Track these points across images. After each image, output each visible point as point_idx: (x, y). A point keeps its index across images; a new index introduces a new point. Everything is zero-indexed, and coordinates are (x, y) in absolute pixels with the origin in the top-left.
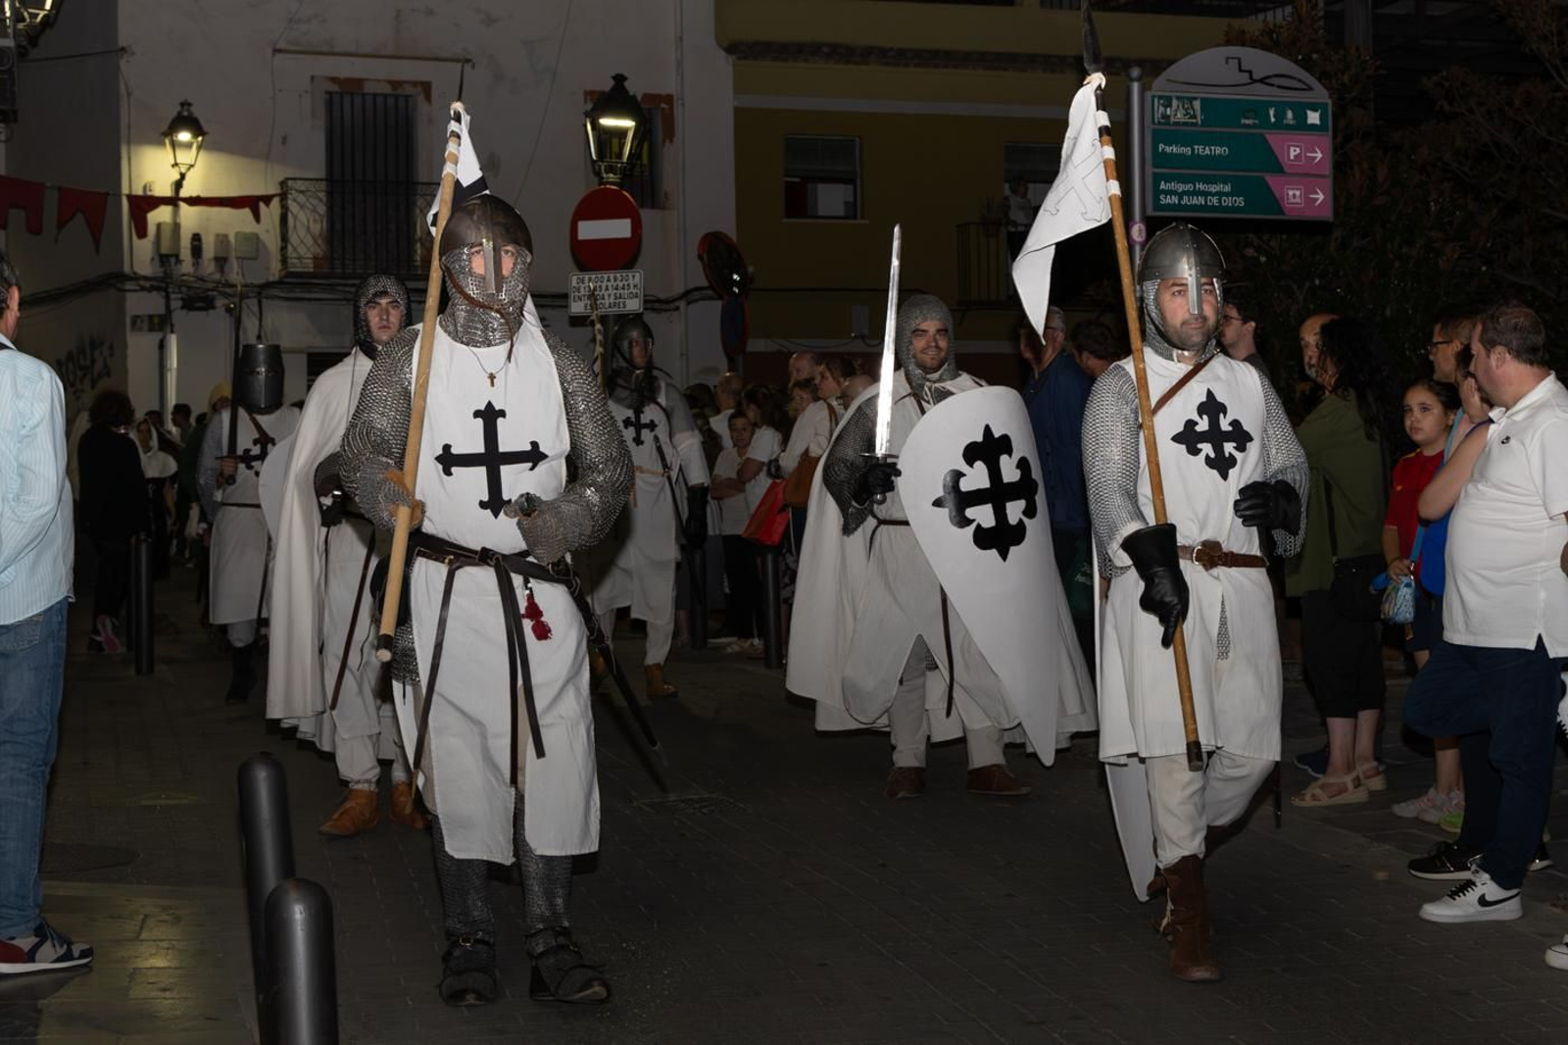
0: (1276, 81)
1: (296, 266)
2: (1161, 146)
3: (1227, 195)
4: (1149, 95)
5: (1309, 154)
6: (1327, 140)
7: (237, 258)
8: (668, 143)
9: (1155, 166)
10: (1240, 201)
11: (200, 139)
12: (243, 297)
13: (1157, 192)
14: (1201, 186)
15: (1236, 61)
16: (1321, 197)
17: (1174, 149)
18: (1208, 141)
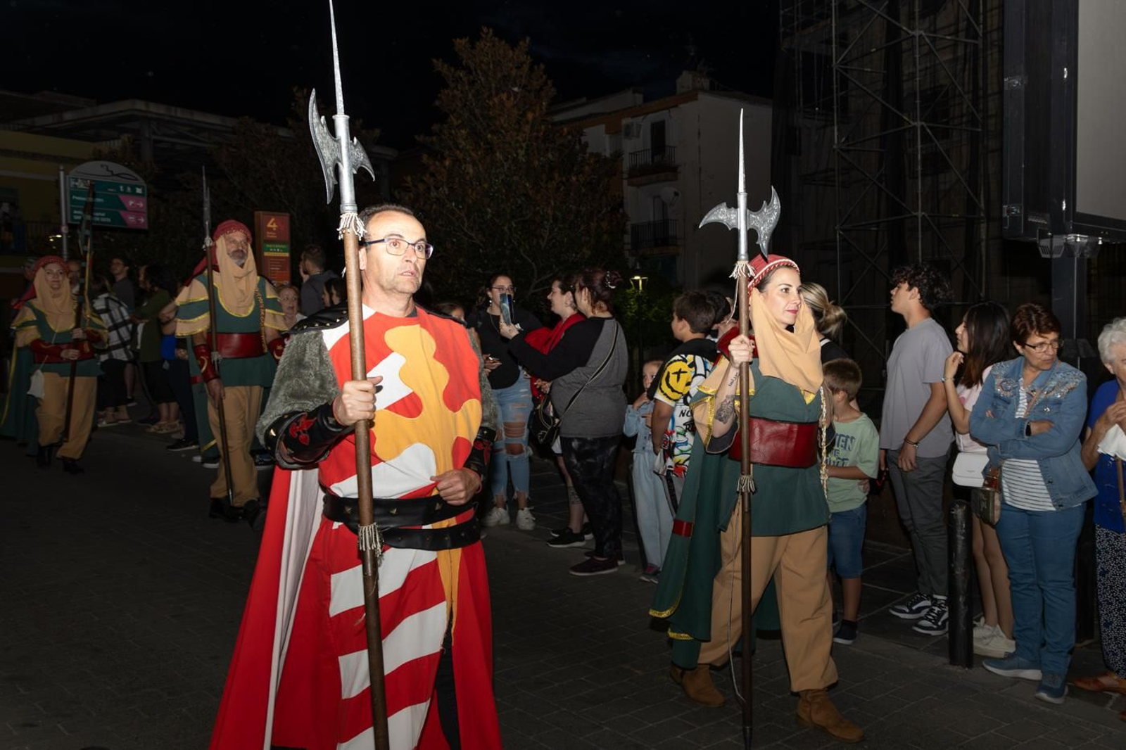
0: (122, 175)
3: (103, 217)
4: (67, 176)
5: (137, 204)
6: (145, 199)
9: (71, 204)
10: (109, 220)
15: (106, 167)
16: (142, 220)
17: (78, 198)
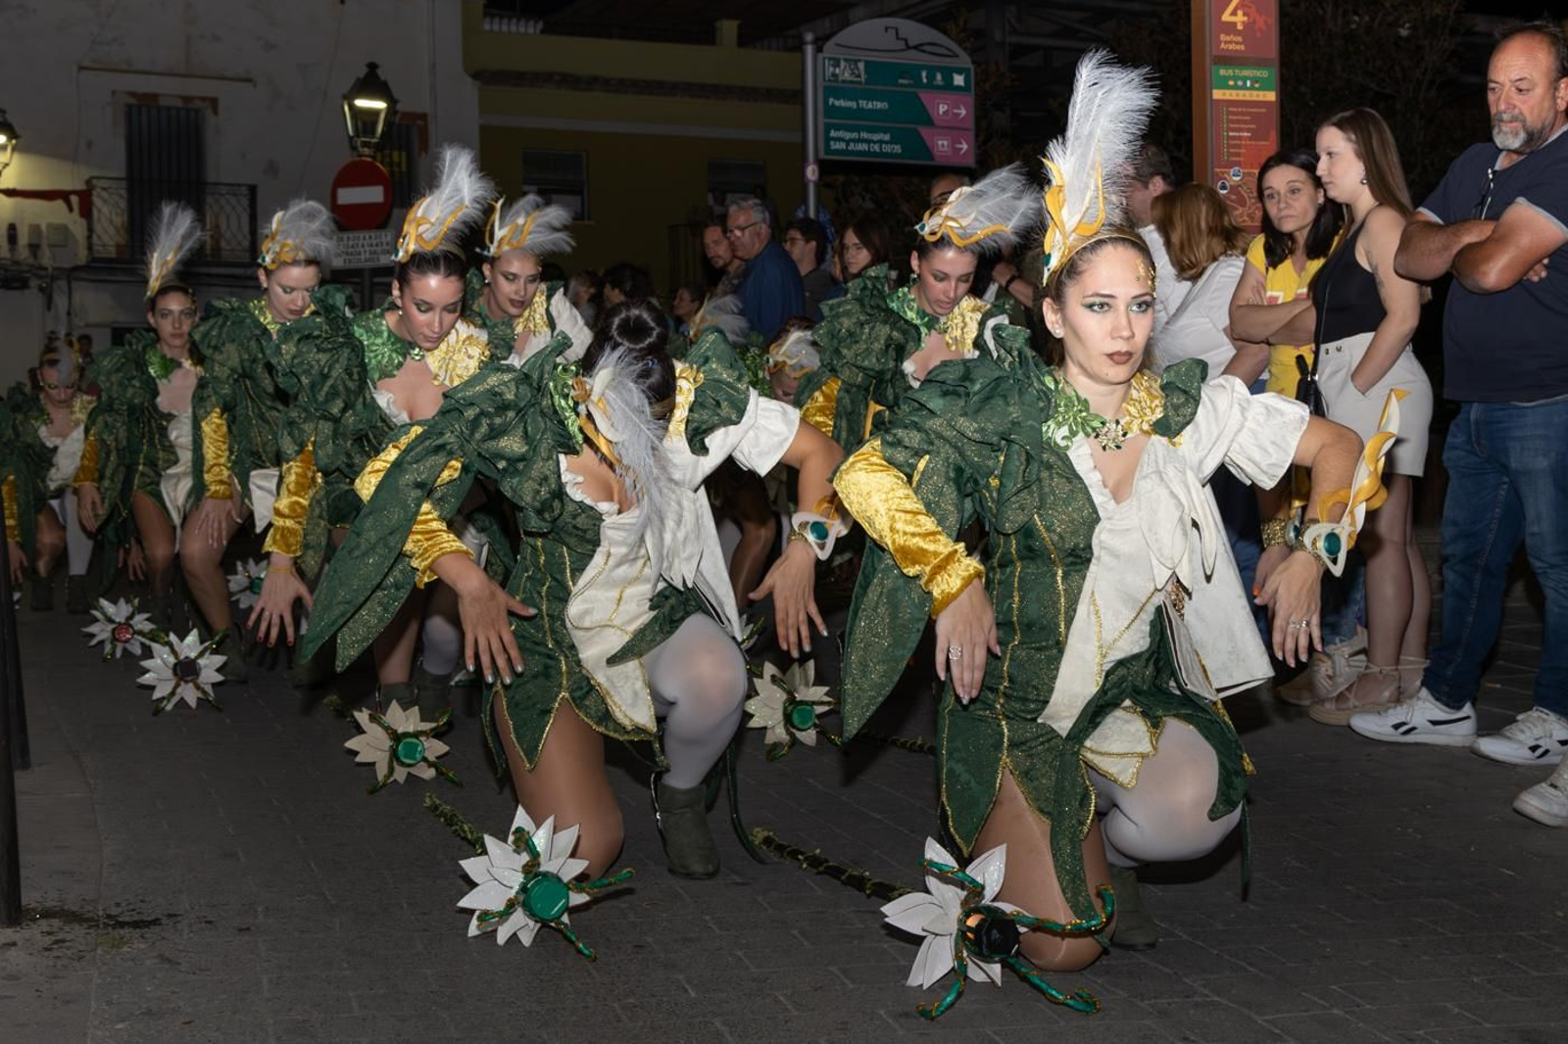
0: (926, 48)
1: (100, 252)
2: (831, 100)
4: (820, 59)
5: (956, 111)
6: (970, 97)
7: (51, 246)
8: (423, 154)
9: (826, 117)
10: (898, 148)
11: (14, 142)
12: (53, 279)
13: (828, 139)
14: (864, 135)
15: (894, 31)
16: (965, 146)
17: (841, 103)
18: (871, 96)
